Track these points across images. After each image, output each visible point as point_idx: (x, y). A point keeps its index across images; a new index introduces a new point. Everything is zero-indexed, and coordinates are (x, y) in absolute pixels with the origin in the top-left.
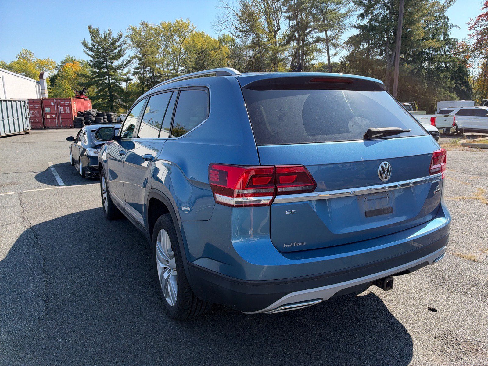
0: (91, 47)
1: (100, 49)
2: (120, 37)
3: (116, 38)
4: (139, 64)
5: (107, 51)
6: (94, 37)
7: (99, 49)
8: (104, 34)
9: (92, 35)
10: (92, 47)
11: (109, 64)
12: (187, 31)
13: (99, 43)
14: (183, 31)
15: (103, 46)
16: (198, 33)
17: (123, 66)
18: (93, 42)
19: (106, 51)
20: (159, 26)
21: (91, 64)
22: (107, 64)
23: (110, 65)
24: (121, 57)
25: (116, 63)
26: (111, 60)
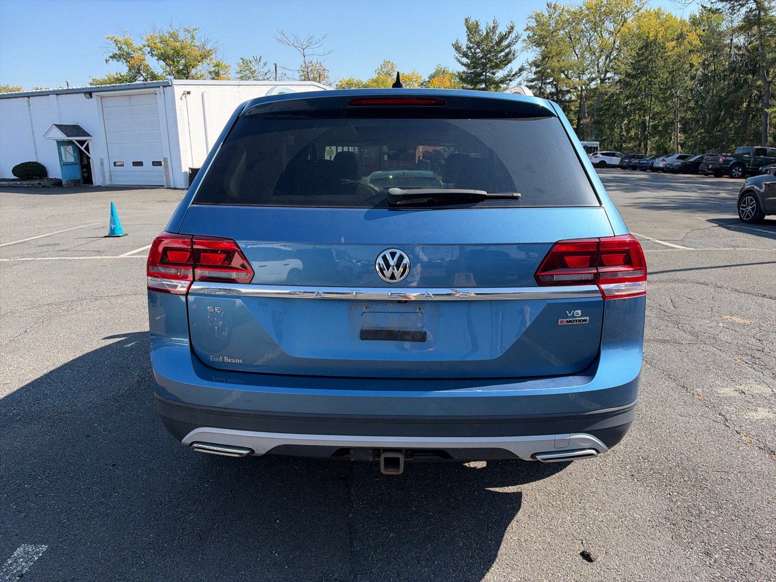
0: (465, 51)
1: (479, 53)
2: (511, 32)
3: (504, 34)
4: (535, 73)
5: (489, 56)
6: (473, 35)
7: (476, 53)
8: (486, 29)
9: (470, 33)
10: (467, 51)
11: (489, 76)
12: (629, 10)
13: (478, 44)
14: (622, 12)
15: (484, 47)
16: (649, 11)
17: (510, 78)
18: (469, 43)
19: (486, 55)
20: (581, 8)
21: (464, 77)
22: (486, 75)
23: (491, 77)
24: (508, 63)
25: (500, 74)
26: (493, 69)
